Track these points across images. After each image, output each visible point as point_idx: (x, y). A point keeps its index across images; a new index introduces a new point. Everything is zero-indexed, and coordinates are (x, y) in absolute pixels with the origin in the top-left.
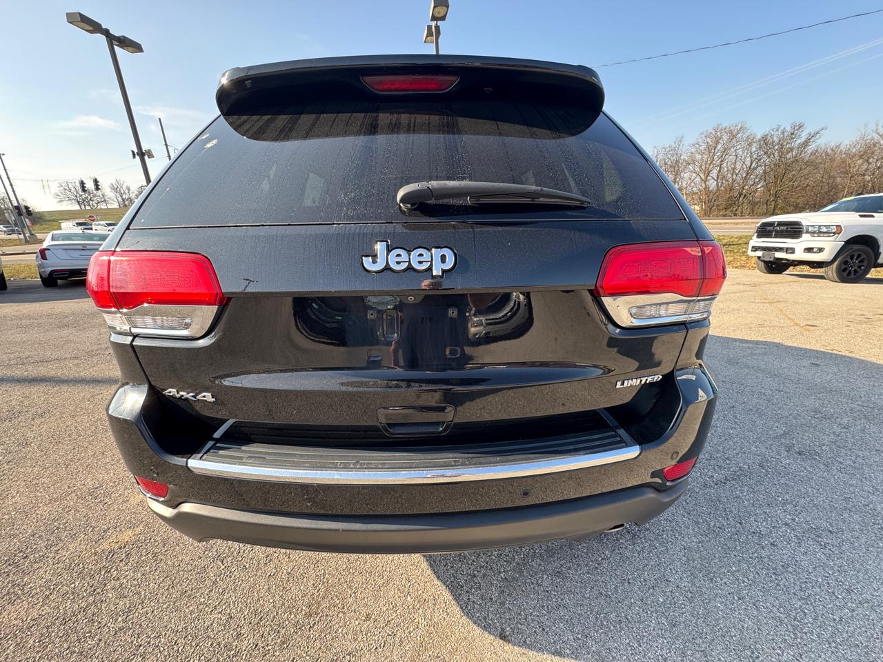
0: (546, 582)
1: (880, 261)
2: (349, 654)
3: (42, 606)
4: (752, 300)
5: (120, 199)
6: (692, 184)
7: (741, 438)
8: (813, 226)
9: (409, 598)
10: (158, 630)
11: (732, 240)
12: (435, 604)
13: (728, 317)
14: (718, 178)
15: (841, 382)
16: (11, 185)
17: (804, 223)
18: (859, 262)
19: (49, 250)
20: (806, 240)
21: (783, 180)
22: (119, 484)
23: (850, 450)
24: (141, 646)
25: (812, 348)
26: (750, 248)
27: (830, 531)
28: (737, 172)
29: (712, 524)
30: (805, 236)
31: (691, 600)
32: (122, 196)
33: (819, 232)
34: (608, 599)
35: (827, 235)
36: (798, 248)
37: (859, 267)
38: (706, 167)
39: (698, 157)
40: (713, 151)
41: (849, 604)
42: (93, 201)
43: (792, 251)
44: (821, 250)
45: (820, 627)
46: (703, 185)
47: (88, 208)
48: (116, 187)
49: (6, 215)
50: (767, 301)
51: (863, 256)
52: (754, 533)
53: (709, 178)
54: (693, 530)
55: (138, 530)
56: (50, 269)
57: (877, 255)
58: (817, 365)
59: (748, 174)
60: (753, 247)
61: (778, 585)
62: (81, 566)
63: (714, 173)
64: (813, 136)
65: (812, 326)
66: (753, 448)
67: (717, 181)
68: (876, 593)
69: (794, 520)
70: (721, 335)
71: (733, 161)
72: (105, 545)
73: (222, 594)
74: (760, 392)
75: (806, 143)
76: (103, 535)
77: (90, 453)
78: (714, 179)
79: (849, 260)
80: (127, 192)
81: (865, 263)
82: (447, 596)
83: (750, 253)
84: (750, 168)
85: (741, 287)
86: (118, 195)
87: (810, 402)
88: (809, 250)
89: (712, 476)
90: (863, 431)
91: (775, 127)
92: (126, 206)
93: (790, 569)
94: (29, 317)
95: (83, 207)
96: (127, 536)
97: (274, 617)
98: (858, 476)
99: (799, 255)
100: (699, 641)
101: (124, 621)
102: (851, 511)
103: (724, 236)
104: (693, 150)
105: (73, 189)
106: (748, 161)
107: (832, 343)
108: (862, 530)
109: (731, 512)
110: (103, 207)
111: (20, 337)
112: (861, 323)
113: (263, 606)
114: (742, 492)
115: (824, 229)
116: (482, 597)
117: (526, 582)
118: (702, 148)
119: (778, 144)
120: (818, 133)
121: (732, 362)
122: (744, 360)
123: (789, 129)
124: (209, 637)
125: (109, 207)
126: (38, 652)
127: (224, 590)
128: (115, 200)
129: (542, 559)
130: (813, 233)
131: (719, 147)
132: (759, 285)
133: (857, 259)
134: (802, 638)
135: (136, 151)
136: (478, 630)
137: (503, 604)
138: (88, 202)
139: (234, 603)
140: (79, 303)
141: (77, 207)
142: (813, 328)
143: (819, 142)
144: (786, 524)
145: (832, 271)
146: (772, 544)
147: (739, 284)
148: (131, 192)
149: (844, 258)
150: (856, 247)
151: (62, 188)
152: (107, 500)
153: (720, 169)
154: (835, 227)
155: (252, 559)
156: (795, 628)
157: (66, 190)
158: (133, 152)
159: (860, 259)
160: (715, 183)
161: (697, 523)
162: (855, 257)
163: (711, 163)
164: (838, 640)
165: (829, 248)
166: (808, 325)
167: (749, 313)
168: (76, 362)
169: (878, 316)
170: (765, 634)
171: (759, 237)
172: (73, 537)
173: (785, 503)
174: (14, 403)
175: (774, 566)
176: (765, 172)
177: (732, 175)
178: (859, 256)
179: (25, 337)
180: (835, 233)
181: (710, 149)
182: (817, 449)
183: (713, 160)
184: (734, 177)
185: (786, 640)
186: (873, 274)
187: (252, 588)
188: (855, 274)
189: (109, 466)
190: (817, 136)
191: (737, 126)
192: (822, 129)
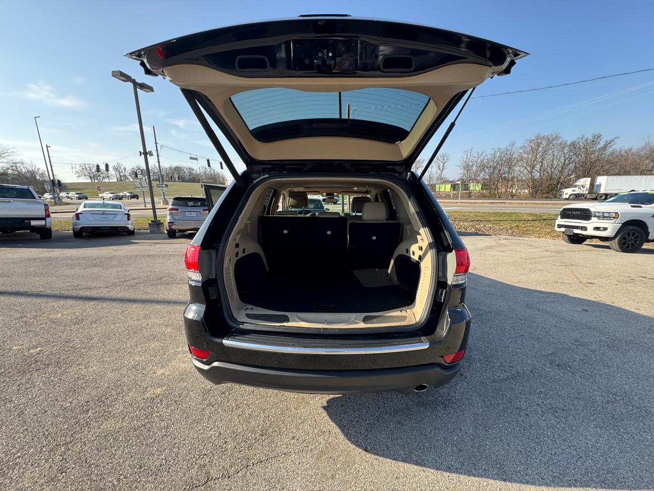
0: (392, 426)
1: (650, 238)
2: (284, 454)
3: (122, 422)
4: (554, 264)
5: (118, 176)
6: (522, 175)
7: (523, 355)
8: (598, 212)
9: (316, 430)
10: (184, 437)
11: (550, 217)
12: (330, 434)
13: (534, 275)
14: (540, 171)
15: (599, 323)
16: (51, 166)
17: (592, 210)
18: (635, 238)
19: (81, 214)
20: (594, 222)
21: (590, 173)
22: (149, 363)
23: (592, 365)
24: (176, 443)
25: (587, 298)
26: (556, 225)
27: (563, 410)
28: (555, 167)
29: (493, 402)
30: (594, 219)
31: (472, 440)
32: (120, 174)
33: (603, 216)
34: (426, 437)
35: (609, 219)
36: (590, 227)
37: (635, 242)
38: (531, 163)
39: (525, 156)
40: (536, 152)
41: (563, 447)
42: (100, 176)
43: (585, 229)
44: (605, 229)
45: (542, 456)
46: (530, 176)
47: (96, 181)
48: (117, 167)
49: (45, 186)
50: (564, 264)
51: (637, 234)
52: (517, 408)
53: (534, 170)
54: (481, 405)
55: (164, 388)
56: (80, 226)
57: (647, 234)
58: (586, 311)
59: (563, 168)
60: (558, 225)
61: (524, 435)
62: (137, 404)
63: (538, 167)
64: (609, 143)
65: (591, 283)
66: (529, 361)
67: (540, 173)
68: (580, 442)
69: (543, 402)
70: (526, 287)
71: (552, 159)
72: (148, 395)
73: (215, 422)
74: (543, 327)
75: (605, 148)
76: (145, 390)
77: (129, 345)
78: (537, 171)
79: (627, 237)
80: (123, 171)
81: (639, 239)
82: (337, 430)
83: (556, 229)
84: (564, 164)
85: (548, 254)
86: (117, 173)
87: (575, 335)
88: (597, 229)
89: (500, 376)
90: (603, 354)
91: (580, 136)
92: (121, 180)
93: (533, 428)
94: (71, 259)
95: (93, 180)
96: (159, 391)
97: (243, 435)
98: (591, 380)
99: (590, 232)
100: (473, 459)
101: (166, 432)
102: (579, 399)
103: (544, 213)
104: (521, 151)
105: (88, 169)
106: (562, 160)
107: (601, 296)
108: (583, 410)
109: (506, 396)
110: (106, 181)
111: (70, 272)
112: (627, 282)
113: (237, 429)
114: (515, 386)
115: (607, 215)
116: (355, 432)
117: (380, 426)
118: (528, 150)
119: (584, 148)
120: (613, 141)
121: (529, 306)
122: (538, 305)
123: (590, 138)
124: (210, 442)
125: (111, 181)
126: (126, 443)
127: (216, 421)
128: (115, 176)
129: (391, 415)
130: (599, 217)
131: (540, 149)
132: (562, 252)
133: (632, 236)
134: (530, 461)
135: (142, 151)
136: (353, 446)
137: (367, 435)
138: (97, 177)
139: (221, 427)
140: (100, 250)
141: (89, 181)
142: (591, 285)
143: (614, 147)
144: (538, 405)
145: (615, 243)
146: (526, 415)
147: (547, 251)
148: (126, 171)
149: (623, 235)
150: (630, 228)
151: (81, 168)
152: (144, 372)
153: (542, 165)
154: (614, 214)
155: (229, 406)
156: (528, 456)
157: (83, 169)
158: (140, 152)
159: (635, 236)
160: (539, 174)
161: (484, 401)
162: (631, 235)
163: (535, 160)
164: (550, 463)
165: (611, 228)
166: (588, 283)
167: (550, 272)
168: (107, 290)
169: (640, 278)
170: (510, 457)
171: (562, 218)
172: (130, 390)
173: (541, 393)
174: (77, 314)
175: (524, 425)
176: (576, 167)
177: (551, 169)
178: (634, 234)
179: (73, 272)
180: (614, 218)
181: (534, 151)
182: (570, 364)
183: (536, 158)
184: (553, 170)
185: (521, 461)
186: (645, 246)
187: (230, 421)
188: (632, 247)
189: (141, 353)
190: (613, 143)
191: (552, 135)
192: (616, 138)
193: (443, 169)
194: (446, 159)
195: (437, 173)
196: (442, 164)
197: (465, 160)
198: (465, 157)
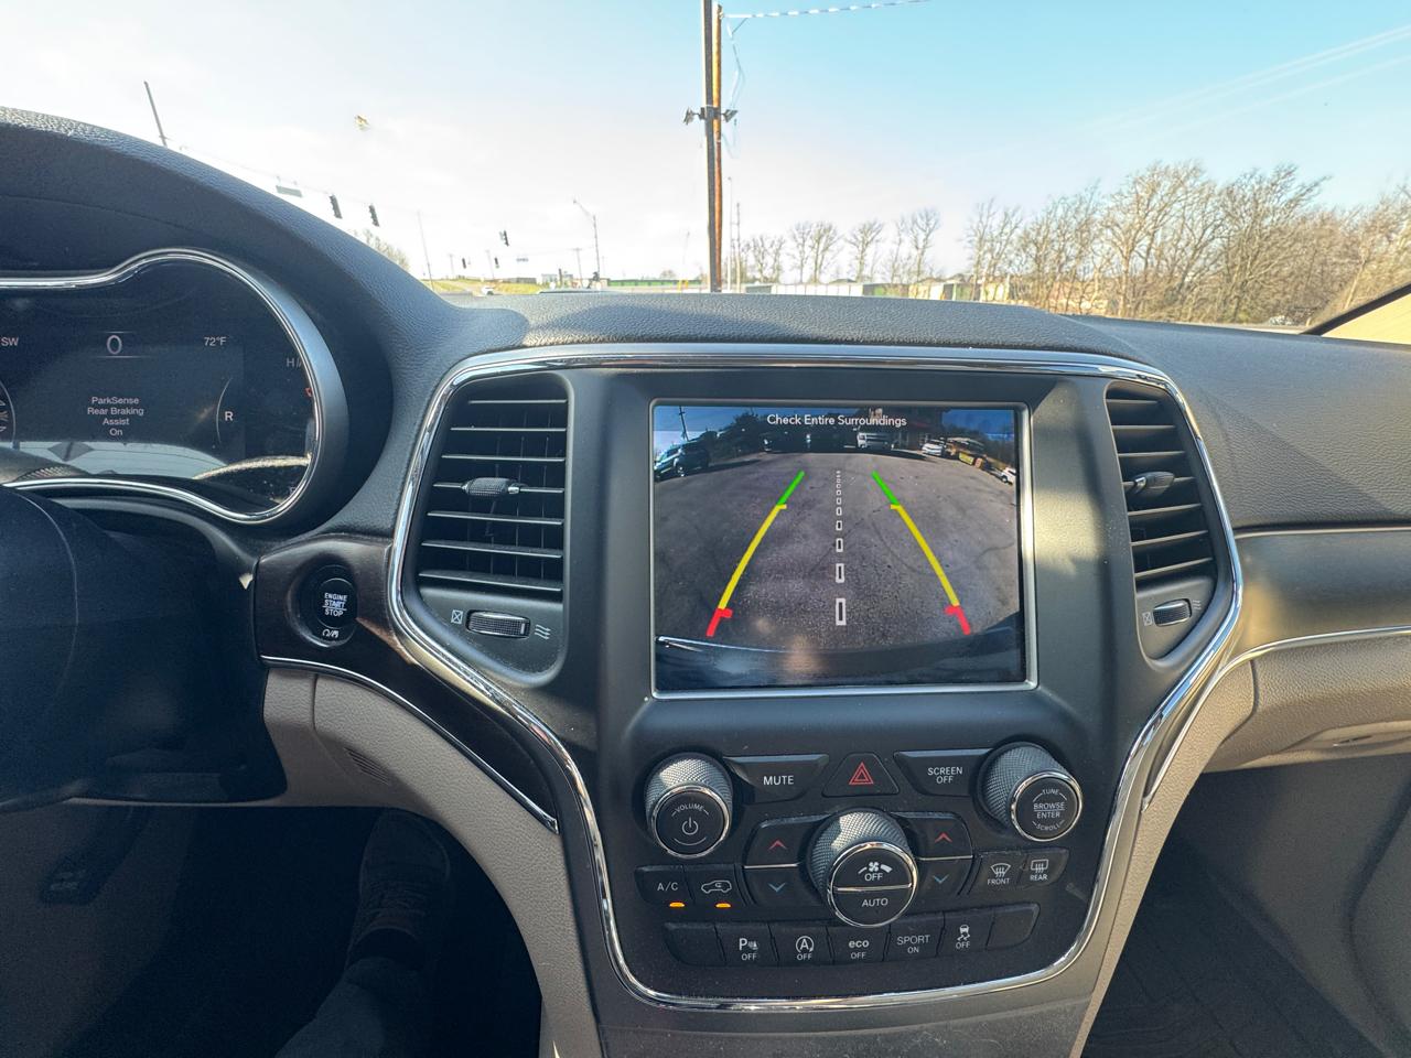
6: (1106, 263)
14: (1147, 255)
21: (1256, 263)
28: (1179, 245)
38: (1130, 235)
39: (1120, 217)
46: (1124, 266)
53: (1134, 253)
59: (1196, 251)
63: (1143, 246)
64: (1308, 190)
67: (1146, 261)
75: (1295, 202)
78: (1140, 256)
84: (1200, 241)
91: (1248, 171)
104: (1111, 205)
106: (1199, 229)
118: (1126, 202)
119: (1251, 200)
120: (1316, 184)
123: (1270, 174)
131: (1154, 201)
143: (1316, 201)
160: (1143, 263)
163: (1140, 227)
183: (1144, 224)
184: (1174, 254)
190: (1316, 190)
191: (1186, 166)
192: (1324, 178)
193: (924, 247)
194: (932, 222)
195: (909, 258)
196: (922, 236)
197: (975, 226)
198: (977, 219)
